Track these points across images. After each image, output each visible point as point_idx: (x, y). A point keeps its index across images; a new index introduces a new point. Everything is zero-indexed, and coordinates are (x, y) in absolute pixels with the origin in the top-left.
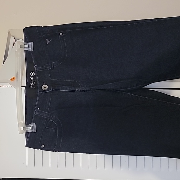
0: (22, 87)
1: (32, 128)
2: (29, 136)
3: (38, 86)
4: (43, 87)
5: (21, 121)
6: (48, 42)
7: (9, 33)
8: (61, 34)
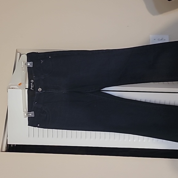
0: (26, 89)
1: (32, 114)
2: (30, 119)
3: (35, 88)
4: (38, 90)
5: (25, 110)
6: (42, 61)
7: (17, 51)
8: (50, 57)
